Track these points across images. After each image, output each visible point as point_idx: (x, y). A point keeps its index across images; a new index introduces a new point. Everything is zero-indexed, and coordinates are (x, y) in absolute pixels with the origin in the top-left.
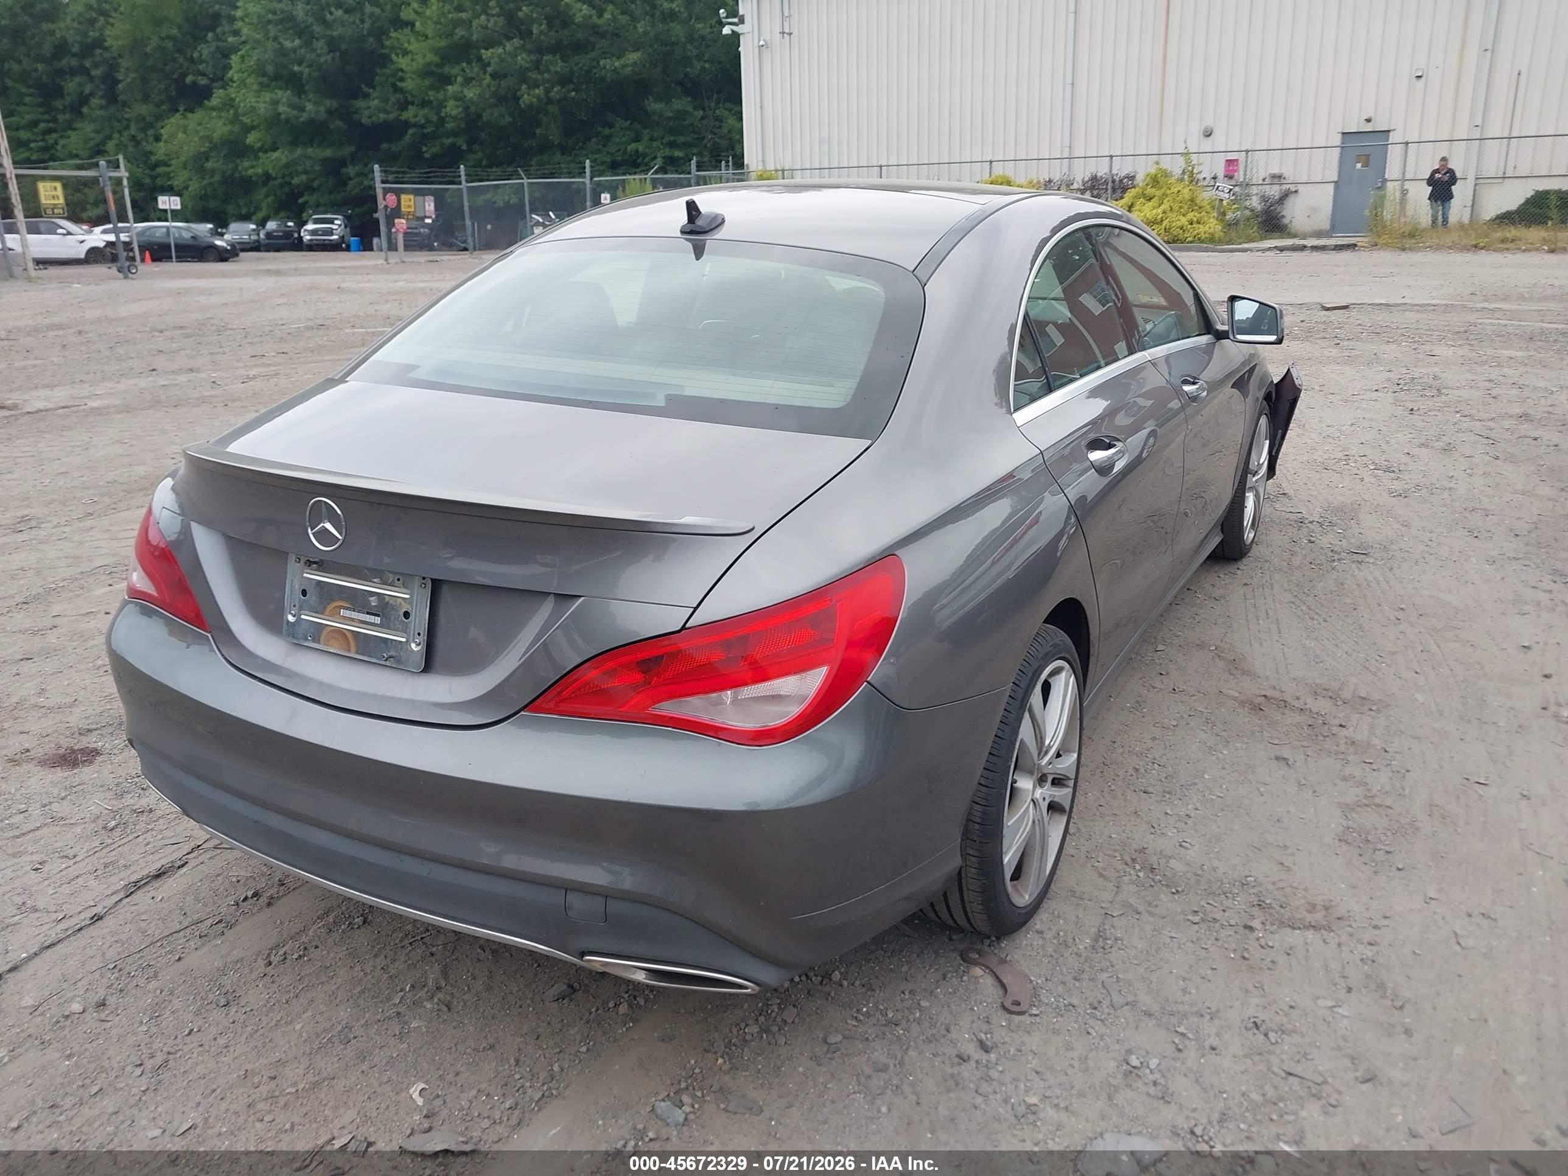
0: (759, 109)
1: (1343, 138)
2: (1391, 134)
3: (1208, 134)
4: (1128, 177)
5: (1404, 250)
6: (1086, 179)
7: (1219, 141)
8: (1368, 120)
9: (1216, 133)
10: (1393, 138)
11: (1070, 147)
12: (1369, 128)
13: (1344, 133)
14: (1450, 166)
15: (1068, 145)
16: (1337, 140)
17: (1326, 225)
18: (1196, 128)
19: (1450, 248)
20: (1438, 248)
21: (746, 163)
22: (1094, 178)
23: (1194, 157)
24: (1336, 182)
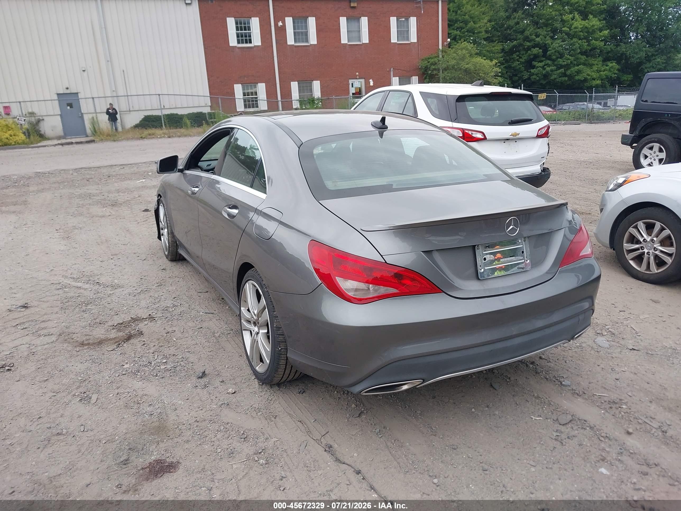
1: (58, 96)
2: (79, 94)
5: (115, 141)
8: (67, 88)
10: (81, 96)
12: (68, 91)
13: (57, 94)
14: (114, 107)
16: (56, 97)
17: (62, 133)
19: (132, 139)
20: (128, 139)
24: (60, 115)
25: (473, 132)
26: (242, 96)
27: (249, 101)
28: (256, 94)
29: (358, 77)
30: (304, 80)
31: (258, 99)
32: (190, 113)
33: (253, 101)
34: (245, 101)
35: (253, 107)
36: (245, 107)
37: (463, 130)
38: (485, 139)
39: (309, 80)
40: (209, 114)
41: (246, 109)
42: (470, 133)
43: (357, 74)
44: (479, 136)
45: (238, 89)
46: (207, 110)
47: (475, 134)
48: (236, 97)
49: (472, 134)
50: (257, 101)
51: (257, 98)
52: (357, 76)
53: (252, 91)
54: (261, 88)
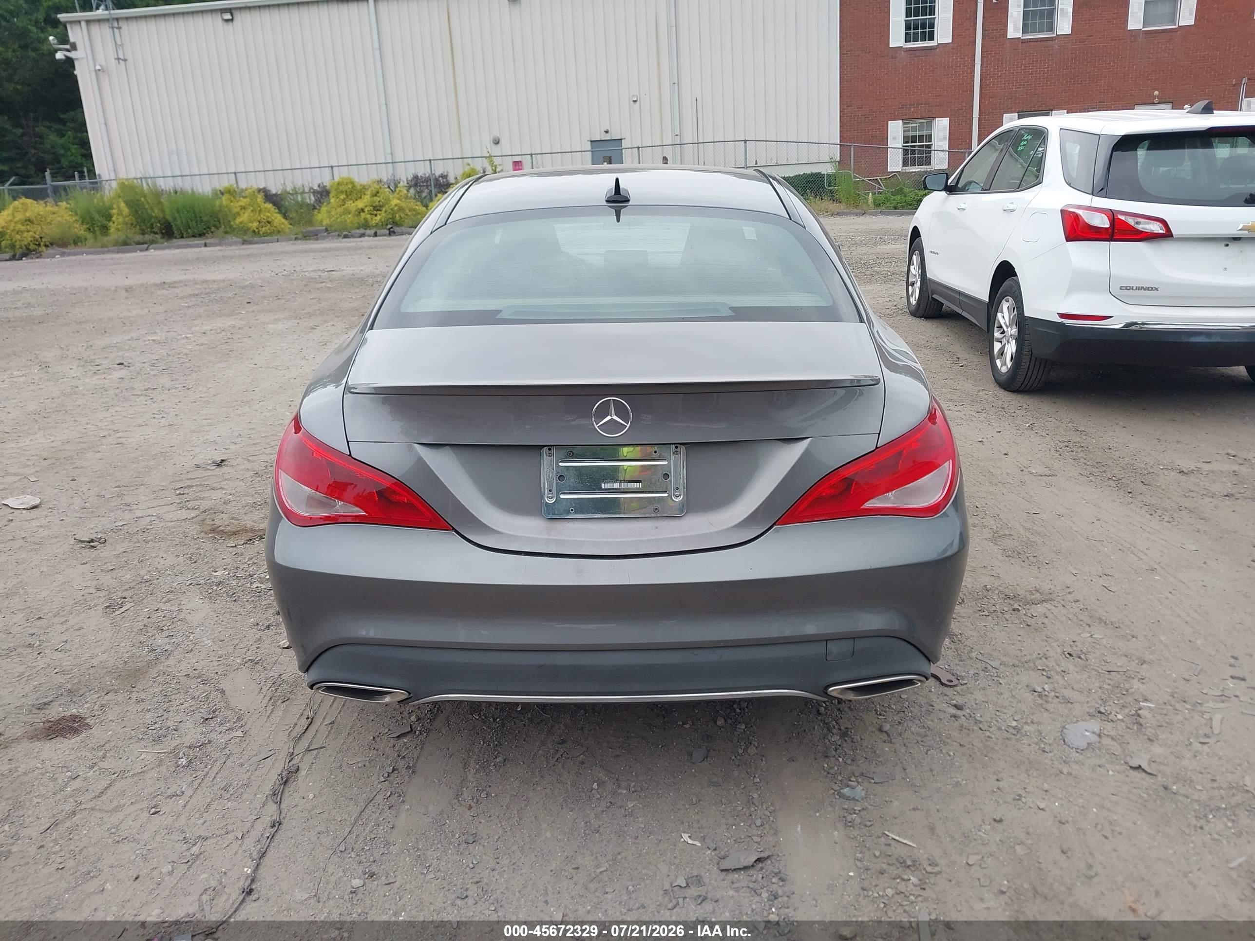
0: (103, 126)
1: (592, 145)
2: (623, 141)
3: (497, 142)
4: (442, 176)
6: (410, 179)
7: (505, 148)
8: (607, 132)
9: (502, 141)
10: (625, 144)
11: (392, 154)
12: (607, 137)
13: (591, 141)
15: (390, 152)
16: (588, 146)
18: (487, 139)
21: (97, 172)
22: (416, 177)
23: (495, 159)
25: (1140, 220)
26: (900, 143)
27: (913, 152)
28: (929, 138)
29: (1156, 101)
30: (1033, 109)
31: (933, 148)
32: (799, 175)
33: (921, 152)
34: (906, 152)
35: (920, 164)
36: (905, 163)
37: (1112, 215)
38: (1168, 235)
39: (1044, 108)
40: (829, 176)
41: (904, 168)
42: (1131, 221)
43: (1156, 93)
44: (1156, 228)
45: (896, 131)
46: (827, 169)
47: (1146, 223)
48: (889, 145)
49: (1137, 223)
50: (930, 152)
51: (929, 146)
52: (1155, 97)
53: (921, 133)
54: (941, 128)
